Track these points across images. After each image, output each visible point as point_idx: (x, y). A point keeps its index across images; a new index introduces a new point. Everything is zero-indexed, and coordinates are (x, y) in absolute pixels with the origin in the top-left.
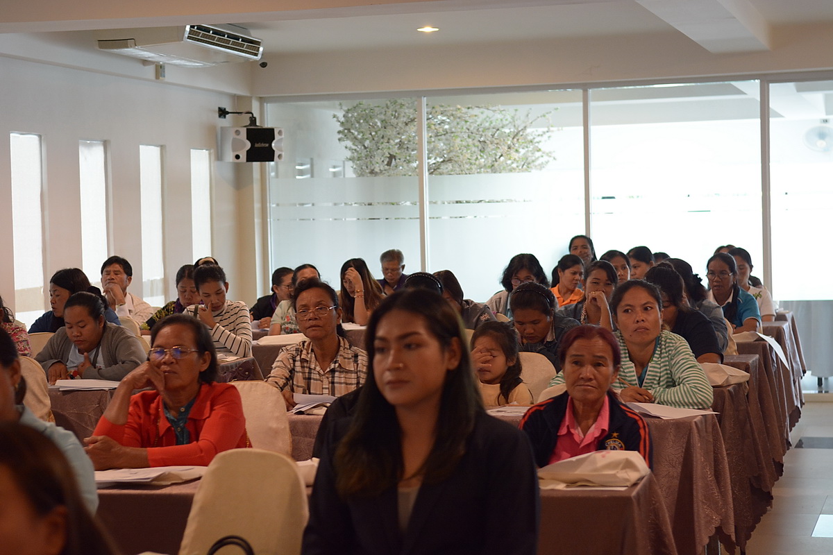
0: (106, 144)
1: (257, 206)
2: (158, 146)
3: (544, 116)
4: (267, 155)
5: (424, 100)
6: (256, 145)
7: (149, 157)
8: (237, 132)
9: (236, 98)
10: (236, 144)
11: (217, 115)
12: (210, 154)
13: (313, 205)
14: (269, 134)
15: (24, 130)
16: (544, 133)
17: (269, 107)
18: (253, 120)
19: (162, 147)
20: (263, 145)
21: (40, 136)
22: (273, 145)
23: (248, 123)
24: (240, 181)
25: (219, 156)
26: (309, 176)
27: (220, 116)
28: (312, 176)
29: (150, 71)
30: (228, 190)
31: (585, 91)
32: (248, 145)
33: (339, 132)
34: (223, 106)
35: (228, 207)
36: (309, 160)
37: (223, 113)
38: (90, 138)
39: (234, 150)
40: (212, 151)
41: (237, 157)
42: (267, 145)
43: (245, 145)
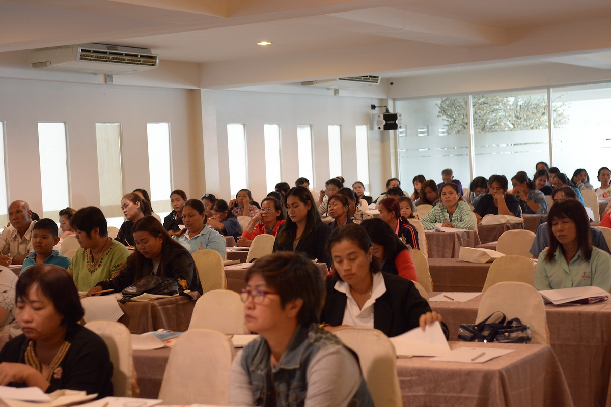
0: (311, 126)
1: (392, 151)
2: (338, 125)
3: (560, 97)
4: (394, 127)
5: (471, 97)
6: (388, 122)
7: (334, 132)
8: (379, 116)
9: (381, 100)
10: (379, 122)
11: (370, 108)
12: (367, 127)
13: (429, 149)
14: (394, 117)
15: (271, 122)
16: (561, 106)
17: (398, 103)
18: (387, 110)
19: (341, 126)
20: (391, 122)
21: (279, 125)
22: (397, 122)
23: (385, 111)
24: (384, 140)
25: (371, 128)
26: (426, 134)
27: (372, 109)
28: (428, 135)
29: (332, 92)
30: (377, 144)
31: (549, 90)
32: (384, 122)
33: (439, 112)
34: (373, 104)
35: (377, 151)
36: (426, 127)
37: (373, 107)
38: (303, 124)
39: (378, 125)
40: (368, 126)
41: (380, 128)
42: (394, 122)
43: (383, 122)
